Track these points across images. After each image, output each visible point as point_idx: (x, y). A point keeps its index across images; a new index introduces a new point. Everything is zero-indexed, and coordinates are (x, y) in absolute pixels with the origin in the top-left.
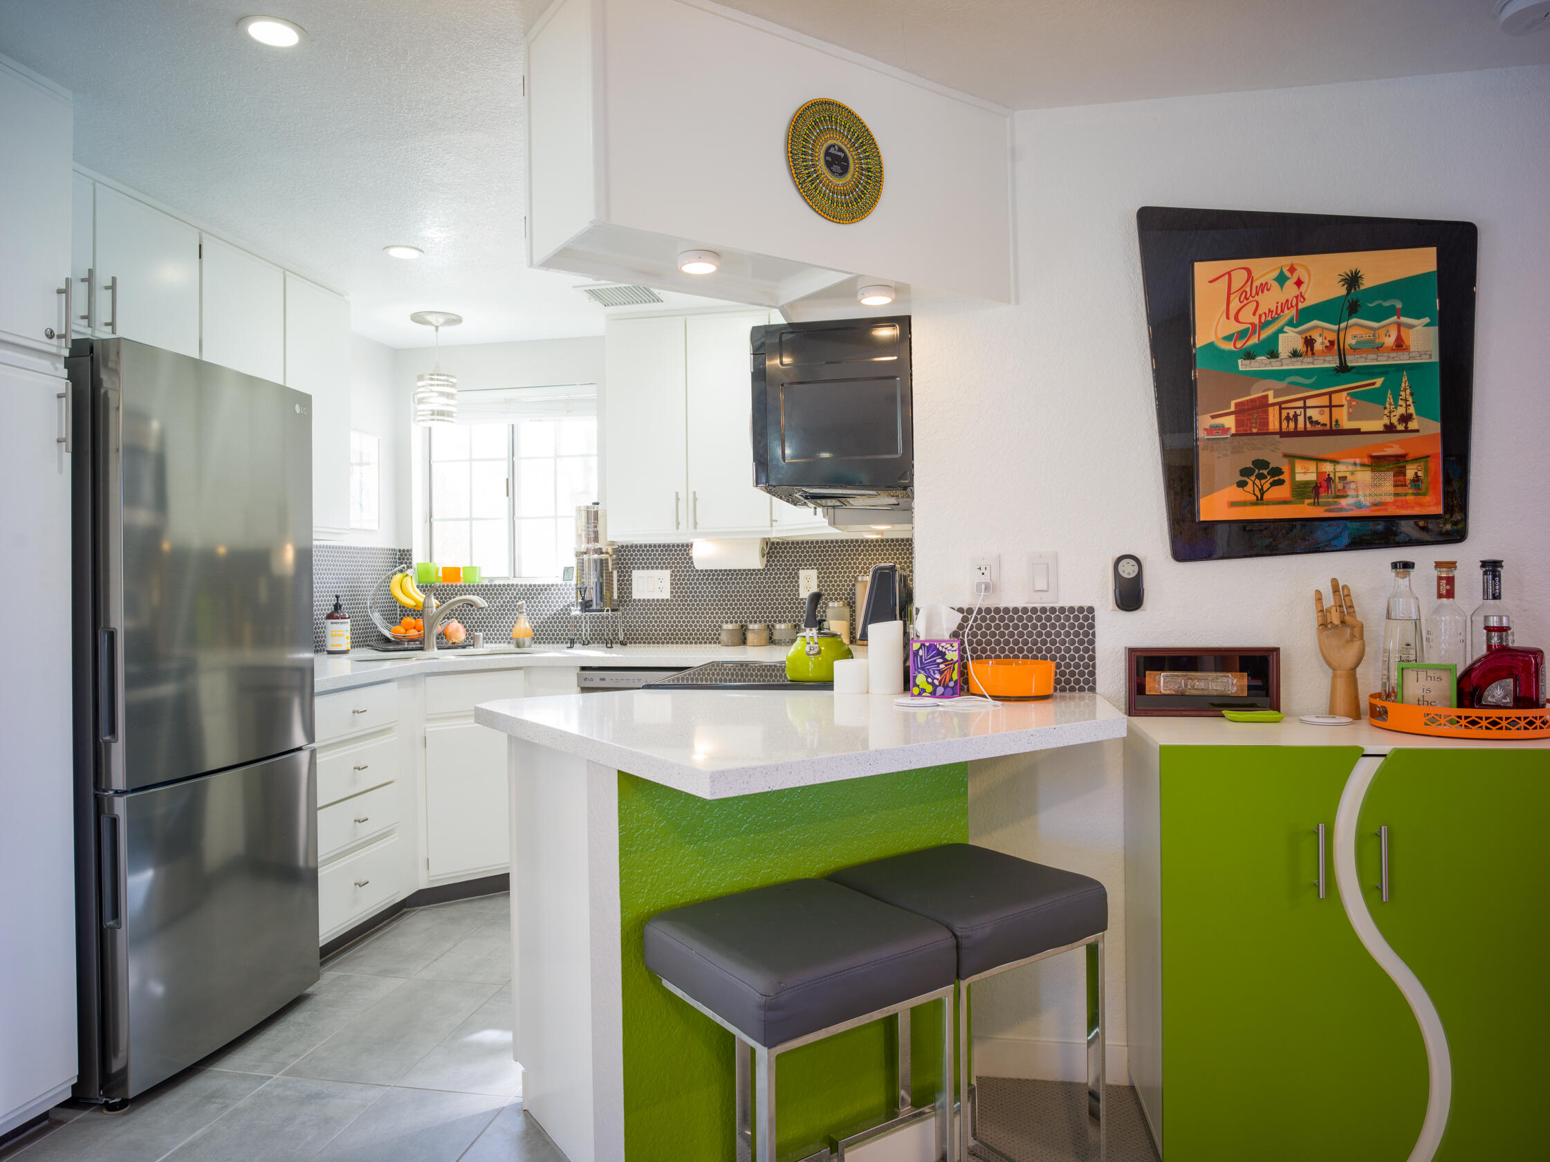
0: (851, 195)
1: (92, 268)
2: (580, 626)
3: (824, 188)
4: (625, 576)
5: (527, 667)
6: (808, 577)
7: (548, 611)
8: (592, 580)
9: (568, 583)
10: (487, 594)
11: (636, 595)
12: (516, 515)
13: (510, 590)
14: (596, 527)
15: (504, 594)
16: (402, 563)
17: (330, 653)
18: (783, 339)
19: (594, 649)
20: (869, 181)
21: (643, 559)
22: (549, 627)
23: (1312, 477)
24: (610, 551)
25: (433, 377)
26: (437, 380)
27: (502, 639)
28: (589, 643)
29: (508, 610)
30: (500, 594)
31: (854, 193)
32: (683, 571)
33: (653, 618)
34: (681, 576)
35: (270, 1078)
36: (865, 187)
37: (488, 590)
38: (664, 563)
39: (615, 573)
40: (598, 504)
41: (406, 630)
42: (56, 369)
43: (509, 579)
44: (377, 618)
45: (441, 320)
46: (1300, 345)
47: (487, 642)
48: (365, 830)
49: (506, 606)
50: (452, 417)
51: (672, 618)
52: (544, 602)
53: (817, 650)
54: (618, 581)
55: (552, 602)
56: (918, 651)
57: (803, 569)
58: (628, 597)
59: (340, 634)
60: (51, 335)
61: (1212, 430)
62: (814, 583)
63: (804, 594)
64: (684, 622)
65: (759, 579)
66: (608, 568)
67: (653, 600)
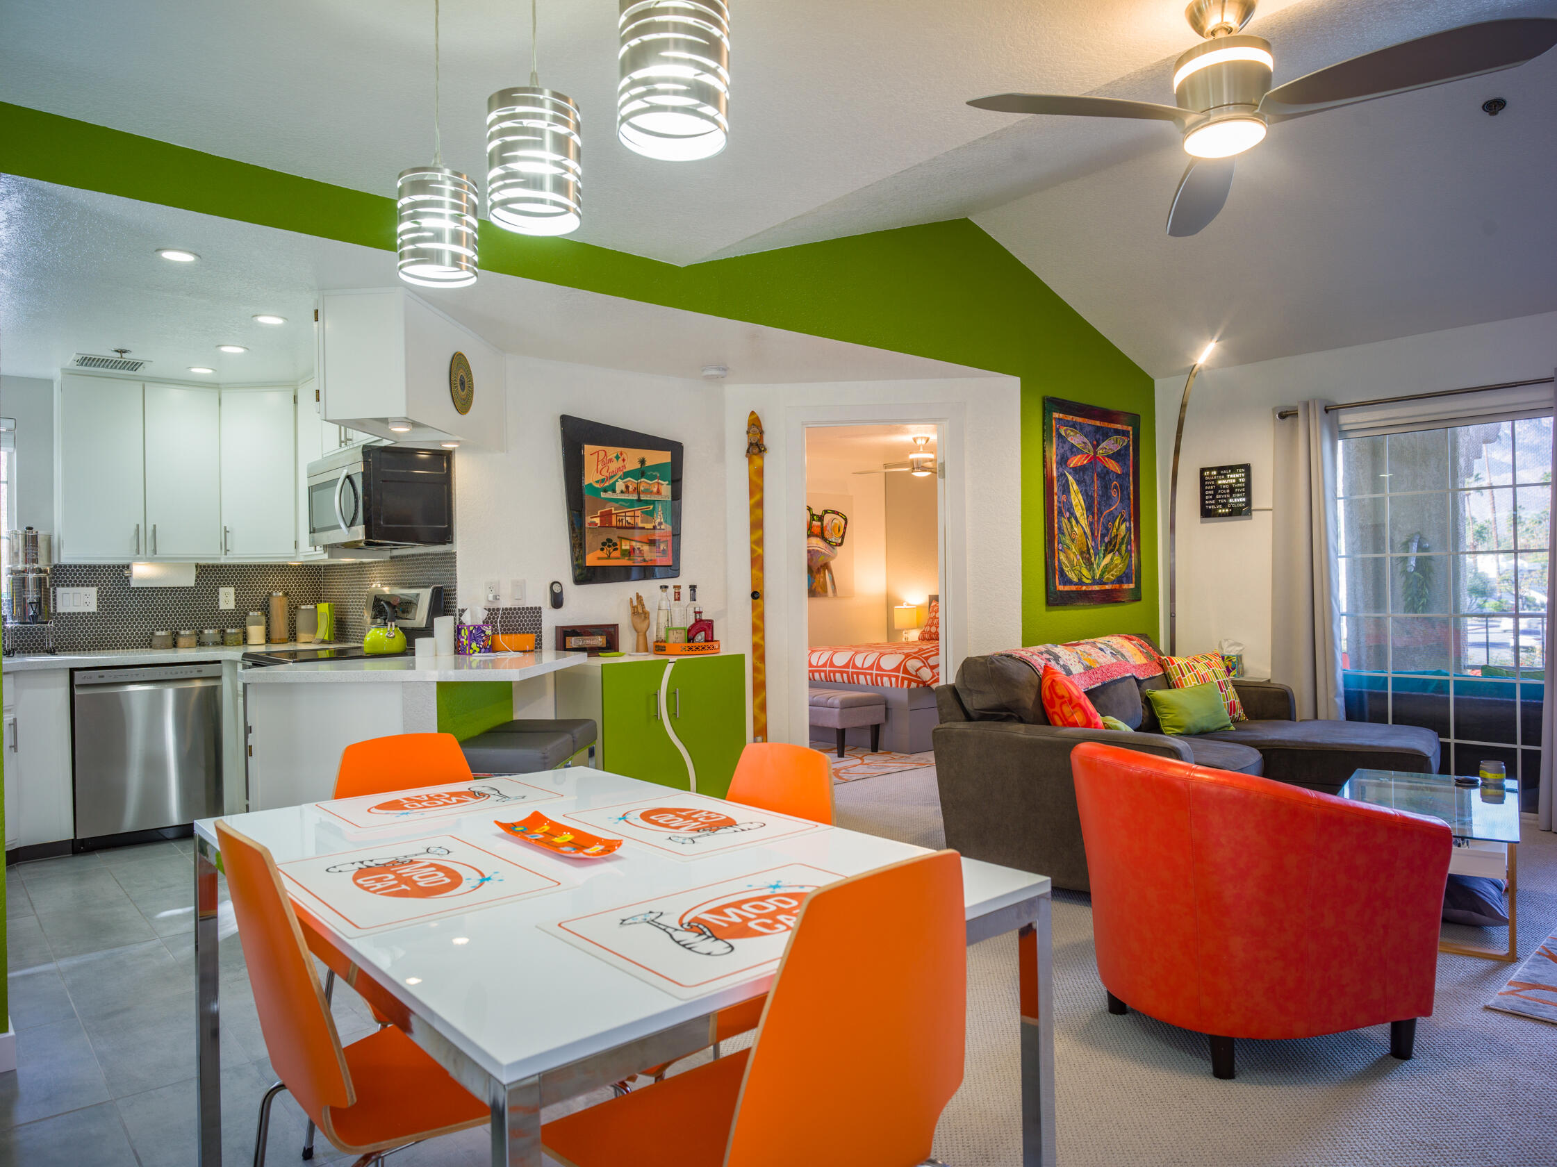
6: (226, 593)
11: (60, 609)
14: (35, 549)
23: (628, 547)
31: (467, 399)
32: (112, 588)
33: (79, 628)
34: (107, 592)
38: (90, 582)
40: (33, 529)
46: (624, 488)
51: (99, 628)
56: (467, 631)
57: (222, 587)
58: (52, 611)
61: (591, 524)
62: (232, 597)
63: (223, 606)
64: (111, 631)
65: (183, 594)
66: (47, 585)
67: (79, 613)
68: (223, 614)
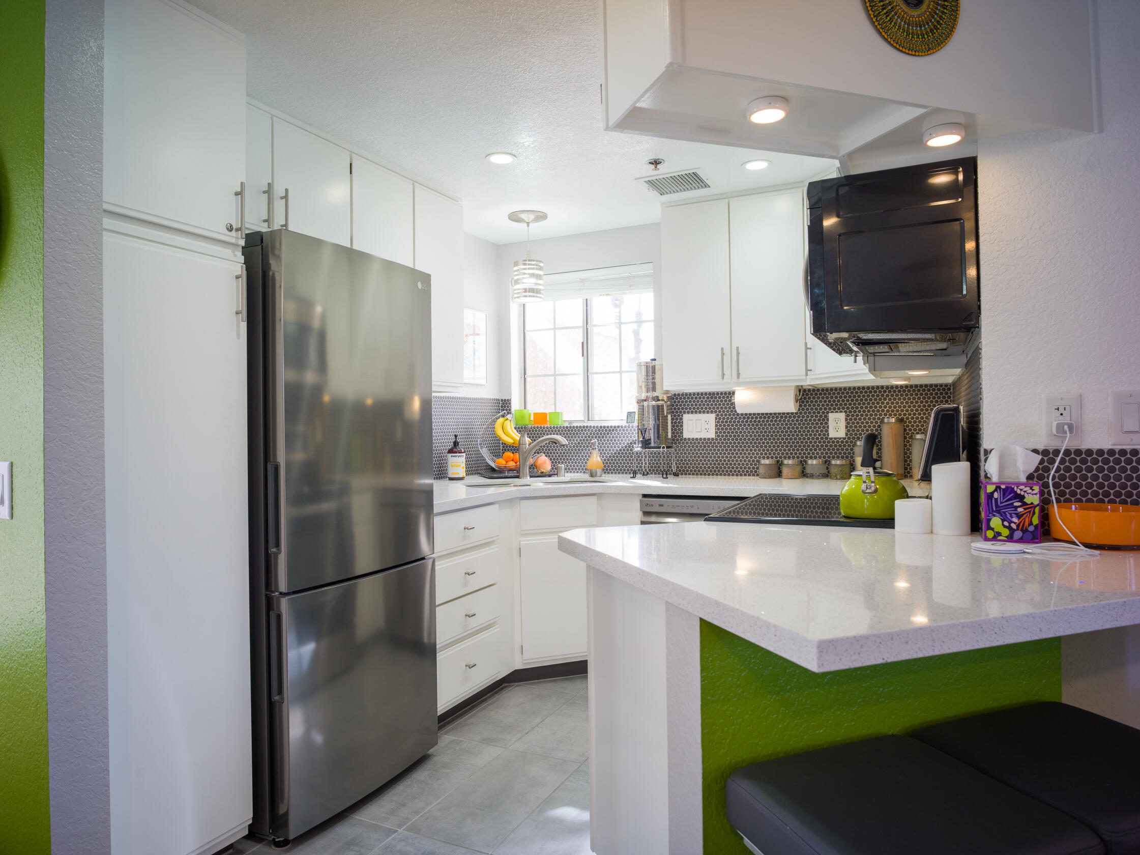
0: (927, 26)
1: (271, 182)
2: (641, 460)
3: (899, 20)
4: (677, 419)
5: (599, 494)
6: (837, 420)
7: (615, 447)
8: (650, 423)
9: (631, 424)
10: (567, 434)
11: (686, 435)
12: (590, 371)
13: (585, 430)
14: (653, 379)
15: (580, 434)
16: (503, 410)
17: (451, 479)
18: (841, 193)
19: (651, 479)
20: (945, 11)
21: (692, 405)
22: (615, 460)
24: (665, 399)
25: (526, 262)
26: (529, 264)
27: (579, 469)
28: (648, 474)
29: (584, 447)
30: (577, 434)
31: (930, 24)
32: (726, 415)
33: (701, 454)
34: (724, 418)
35: (396, 831)
36: (941, 17)
37: (569, 431)
38: (710, 408)
39: (669, 416)
40: (655, 360)
41: (507, 462)
42: (235, 256)
43: (584, 422)
44: (485, 452)
45: (532, 217)
47: (567, 472)
48: (474, 623)
49: (582, 443)
50: (540, 293)
51: (717, 454)
52: (611, 440)
53: (873, 489)
54: (672, 423)
55: (618, 440)
56: (992, 493)
57: (832, 412)
58: (679, 436)
59: (458, 464)
60: (230, 229)
62: (843, 424)
63: (833, 434)
64: (727, 457)
65: (793, 421)
66: (664, 411)
67: (701, 439)
68: (833, 442)
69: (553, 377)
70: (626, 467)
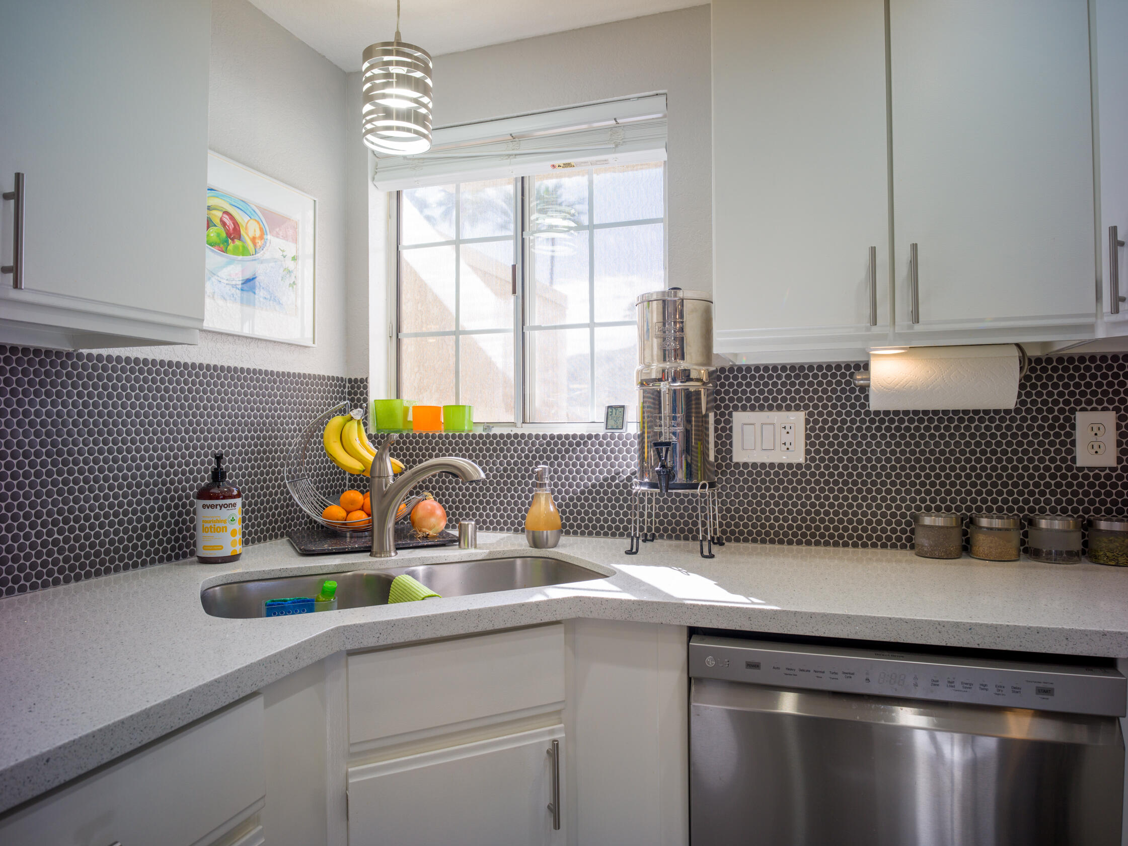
4: (723, 422)
6: (1095, 427)
7: (581, 479)
8: (673, 429)
9: (619, 432)
10: (480, 453)
11: (740, 456)
12: (527, 324)
13: (519, 443)
15: (508, 450)
16: (348, 400)
17: (202, 560)
21: (753, 392)
24: (704, 377)
28: (653, 538)
30: (502, 450)
32: (830, 414)
33: (772, 497)
34: (825, 422)
38: (793, 399)
39: (711, 415)
41: (348, 513)
43: (516, 426)
49: (512, 470)
51: (808, 497)
52: (574, 465)
54: (716, 430)
55: (589, 465)
57: (1084, 410)
58: (727, 459)
59: (222, 525)
62: (1110, 437)
63: (1084, 457)
64: (831, 506)
65: (988, 428)
66: (701, 408)
67: (772, 465)
68: (1086, 477)
69: (454, 337)
70: (606, 521)
